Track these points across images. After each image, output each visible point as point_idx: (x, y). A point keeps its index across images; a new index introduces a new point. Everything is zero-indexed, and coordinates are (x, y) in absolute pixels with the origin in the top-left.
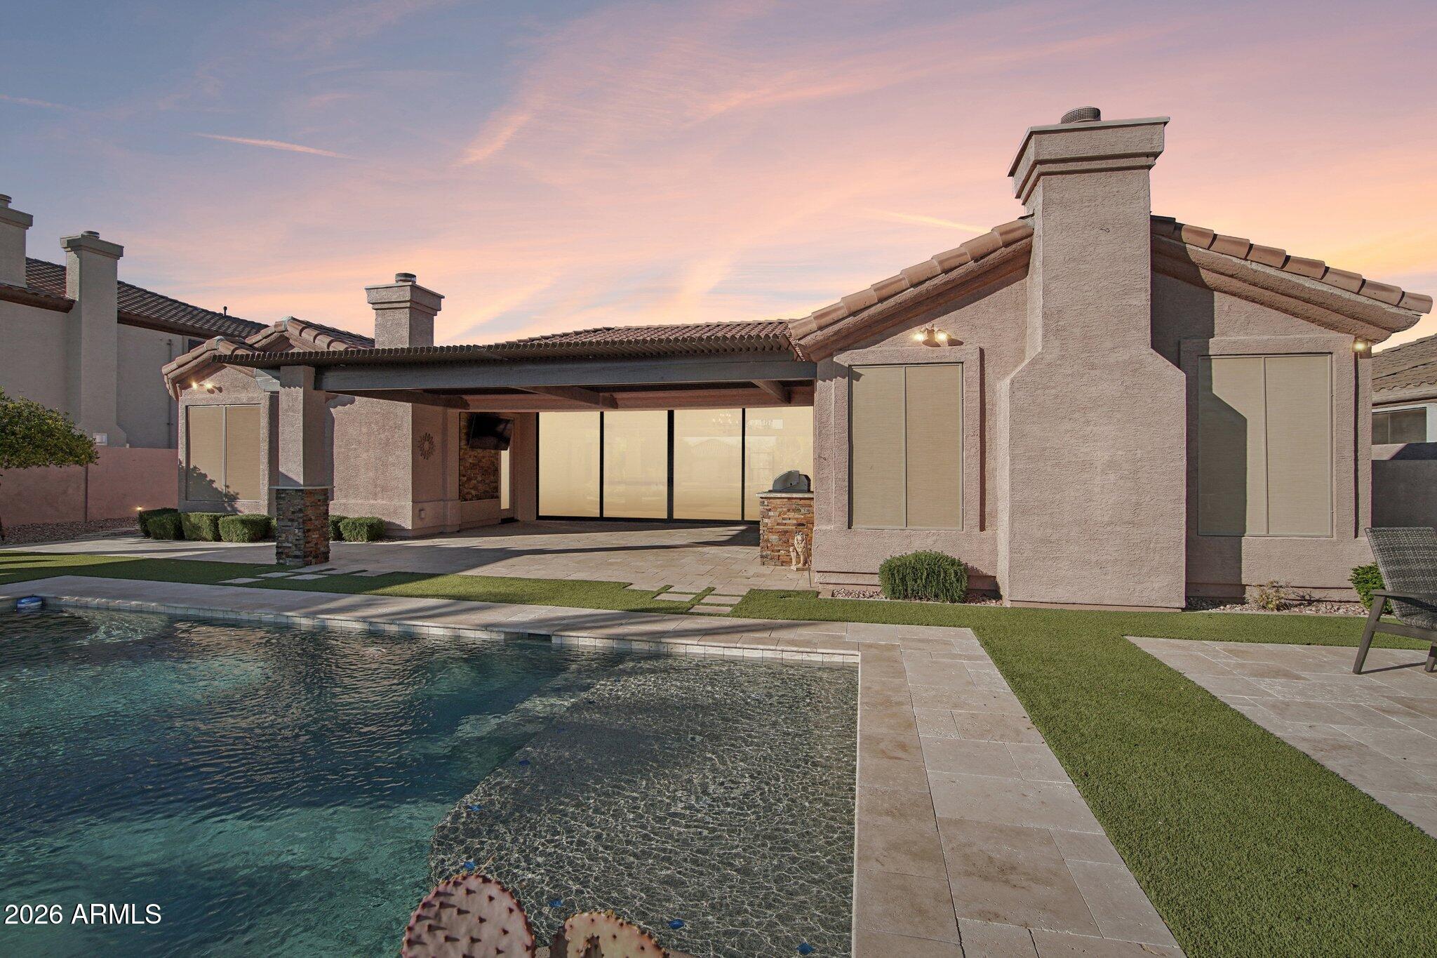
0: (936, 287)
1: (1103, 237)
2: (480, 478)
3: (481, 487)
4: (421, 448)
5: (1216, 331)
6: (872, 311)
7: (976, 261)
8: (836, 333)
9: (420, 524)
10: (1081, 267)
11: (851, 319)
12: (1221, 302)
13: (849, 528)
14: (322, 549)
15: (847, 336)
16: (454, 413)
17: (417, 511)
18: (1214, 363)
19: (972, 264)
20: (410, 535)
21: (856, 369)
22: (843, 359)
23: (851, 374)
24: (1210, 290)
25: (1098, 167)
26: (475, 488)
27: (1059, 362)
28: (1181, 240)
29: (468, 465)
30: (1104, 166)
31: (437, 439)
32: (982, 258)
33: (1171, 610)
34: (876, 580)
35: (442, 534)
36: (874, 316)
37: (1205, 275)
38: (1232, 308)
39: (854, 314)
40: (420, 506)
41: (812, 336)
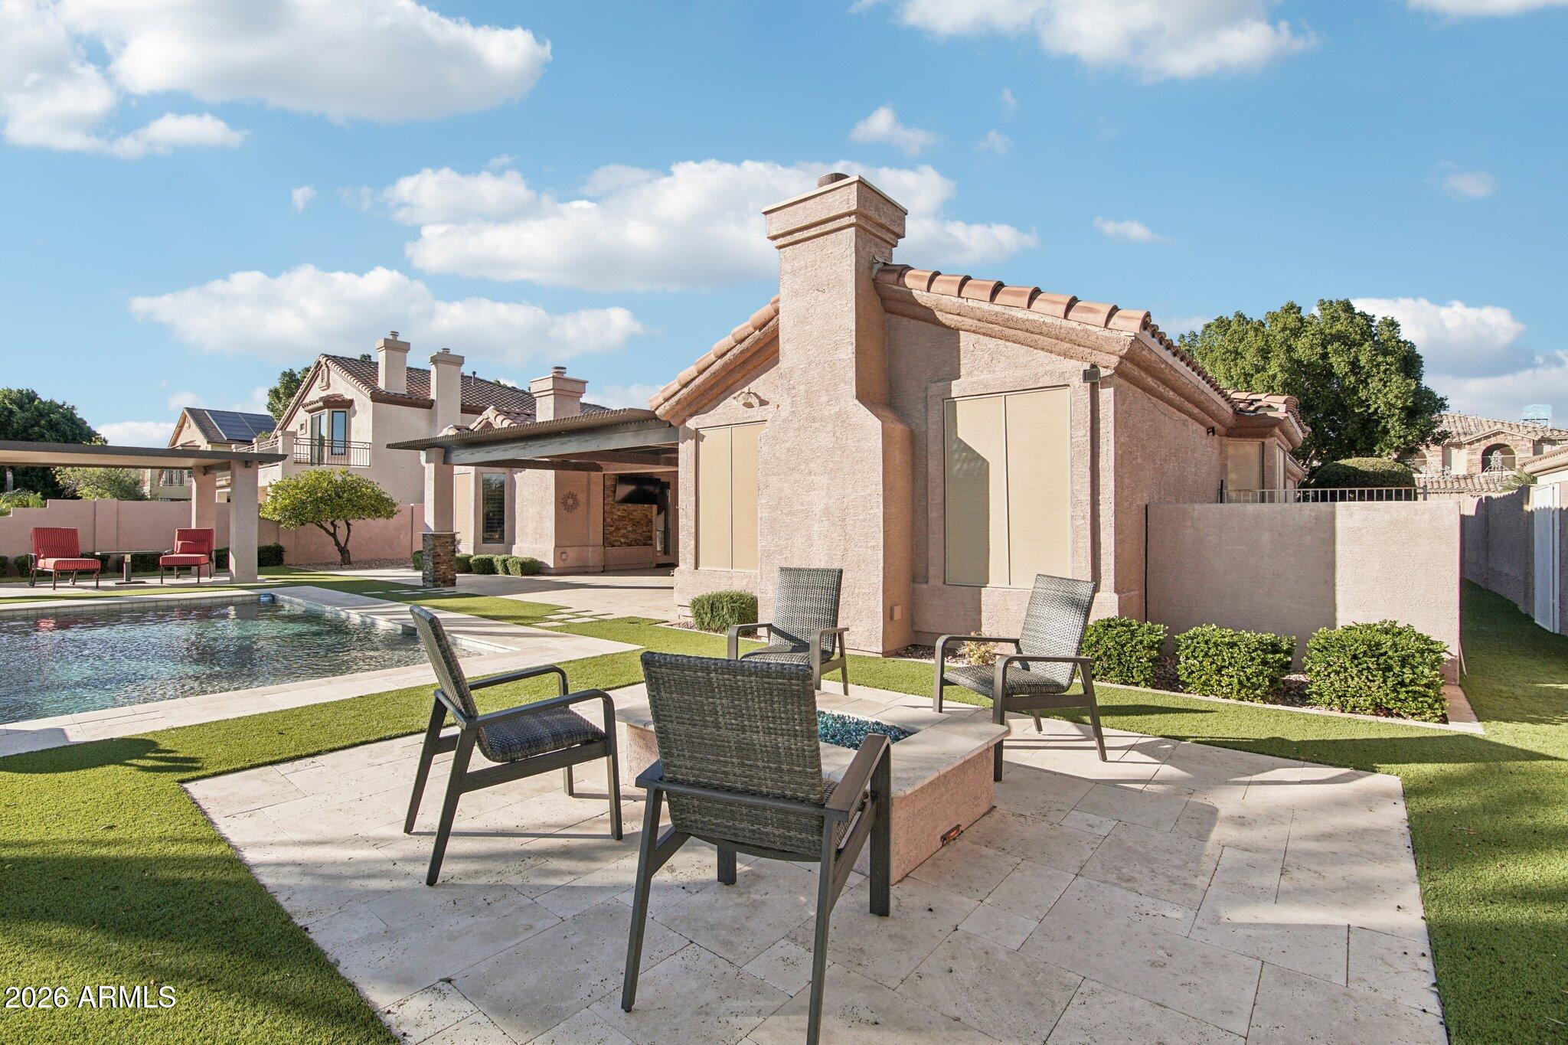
0: (736, 357)
1: (821, 297)
2: (630, 528)
3: (632, 536)
4: (565, 504)
5: (963, 372)
6: (697, 382)
7: (760, 330)
8: (678, 402)
9: (562, 564)
10: (806, 328)
11: (685, 391)
12: (966, 340)
13: (696, 568)
14: (450, 577)
15: (689, 405)
16: (595, 475)
17: (558, 554)
18: (961, 406)
19: (757, 332)
20: (553, 572)
21: (702, 432)
22: (692, 424)
23: (697, 437)
24: (954, 332)
25: (814, 233)
26: (624, 536)
27: (790, 418)
28: (906, 287)
29: (616, 517)
30: (818, 232)
31: (581, 497)
32: (764, 326)
33: (871, 655)
34: (688, 612)
35: (586, 573)
36: (699, 386)
37: (939, 315)
38: (976, 346)
39: (686, 385)
40: (562, 549)
41: (662, 407)
